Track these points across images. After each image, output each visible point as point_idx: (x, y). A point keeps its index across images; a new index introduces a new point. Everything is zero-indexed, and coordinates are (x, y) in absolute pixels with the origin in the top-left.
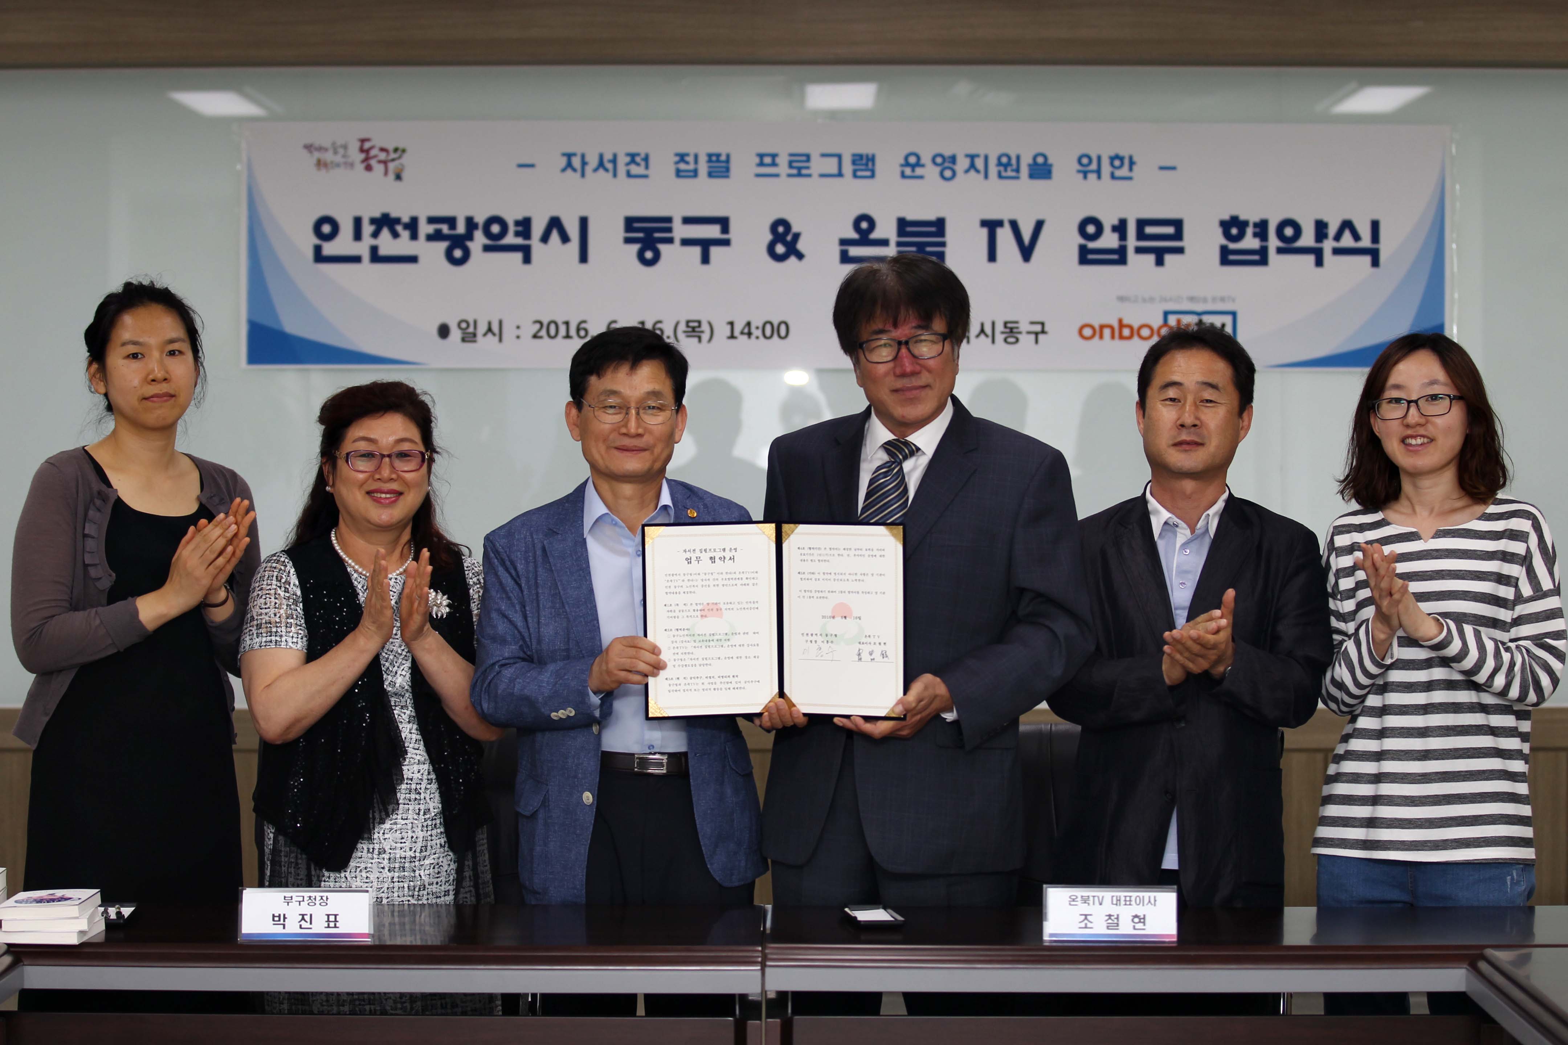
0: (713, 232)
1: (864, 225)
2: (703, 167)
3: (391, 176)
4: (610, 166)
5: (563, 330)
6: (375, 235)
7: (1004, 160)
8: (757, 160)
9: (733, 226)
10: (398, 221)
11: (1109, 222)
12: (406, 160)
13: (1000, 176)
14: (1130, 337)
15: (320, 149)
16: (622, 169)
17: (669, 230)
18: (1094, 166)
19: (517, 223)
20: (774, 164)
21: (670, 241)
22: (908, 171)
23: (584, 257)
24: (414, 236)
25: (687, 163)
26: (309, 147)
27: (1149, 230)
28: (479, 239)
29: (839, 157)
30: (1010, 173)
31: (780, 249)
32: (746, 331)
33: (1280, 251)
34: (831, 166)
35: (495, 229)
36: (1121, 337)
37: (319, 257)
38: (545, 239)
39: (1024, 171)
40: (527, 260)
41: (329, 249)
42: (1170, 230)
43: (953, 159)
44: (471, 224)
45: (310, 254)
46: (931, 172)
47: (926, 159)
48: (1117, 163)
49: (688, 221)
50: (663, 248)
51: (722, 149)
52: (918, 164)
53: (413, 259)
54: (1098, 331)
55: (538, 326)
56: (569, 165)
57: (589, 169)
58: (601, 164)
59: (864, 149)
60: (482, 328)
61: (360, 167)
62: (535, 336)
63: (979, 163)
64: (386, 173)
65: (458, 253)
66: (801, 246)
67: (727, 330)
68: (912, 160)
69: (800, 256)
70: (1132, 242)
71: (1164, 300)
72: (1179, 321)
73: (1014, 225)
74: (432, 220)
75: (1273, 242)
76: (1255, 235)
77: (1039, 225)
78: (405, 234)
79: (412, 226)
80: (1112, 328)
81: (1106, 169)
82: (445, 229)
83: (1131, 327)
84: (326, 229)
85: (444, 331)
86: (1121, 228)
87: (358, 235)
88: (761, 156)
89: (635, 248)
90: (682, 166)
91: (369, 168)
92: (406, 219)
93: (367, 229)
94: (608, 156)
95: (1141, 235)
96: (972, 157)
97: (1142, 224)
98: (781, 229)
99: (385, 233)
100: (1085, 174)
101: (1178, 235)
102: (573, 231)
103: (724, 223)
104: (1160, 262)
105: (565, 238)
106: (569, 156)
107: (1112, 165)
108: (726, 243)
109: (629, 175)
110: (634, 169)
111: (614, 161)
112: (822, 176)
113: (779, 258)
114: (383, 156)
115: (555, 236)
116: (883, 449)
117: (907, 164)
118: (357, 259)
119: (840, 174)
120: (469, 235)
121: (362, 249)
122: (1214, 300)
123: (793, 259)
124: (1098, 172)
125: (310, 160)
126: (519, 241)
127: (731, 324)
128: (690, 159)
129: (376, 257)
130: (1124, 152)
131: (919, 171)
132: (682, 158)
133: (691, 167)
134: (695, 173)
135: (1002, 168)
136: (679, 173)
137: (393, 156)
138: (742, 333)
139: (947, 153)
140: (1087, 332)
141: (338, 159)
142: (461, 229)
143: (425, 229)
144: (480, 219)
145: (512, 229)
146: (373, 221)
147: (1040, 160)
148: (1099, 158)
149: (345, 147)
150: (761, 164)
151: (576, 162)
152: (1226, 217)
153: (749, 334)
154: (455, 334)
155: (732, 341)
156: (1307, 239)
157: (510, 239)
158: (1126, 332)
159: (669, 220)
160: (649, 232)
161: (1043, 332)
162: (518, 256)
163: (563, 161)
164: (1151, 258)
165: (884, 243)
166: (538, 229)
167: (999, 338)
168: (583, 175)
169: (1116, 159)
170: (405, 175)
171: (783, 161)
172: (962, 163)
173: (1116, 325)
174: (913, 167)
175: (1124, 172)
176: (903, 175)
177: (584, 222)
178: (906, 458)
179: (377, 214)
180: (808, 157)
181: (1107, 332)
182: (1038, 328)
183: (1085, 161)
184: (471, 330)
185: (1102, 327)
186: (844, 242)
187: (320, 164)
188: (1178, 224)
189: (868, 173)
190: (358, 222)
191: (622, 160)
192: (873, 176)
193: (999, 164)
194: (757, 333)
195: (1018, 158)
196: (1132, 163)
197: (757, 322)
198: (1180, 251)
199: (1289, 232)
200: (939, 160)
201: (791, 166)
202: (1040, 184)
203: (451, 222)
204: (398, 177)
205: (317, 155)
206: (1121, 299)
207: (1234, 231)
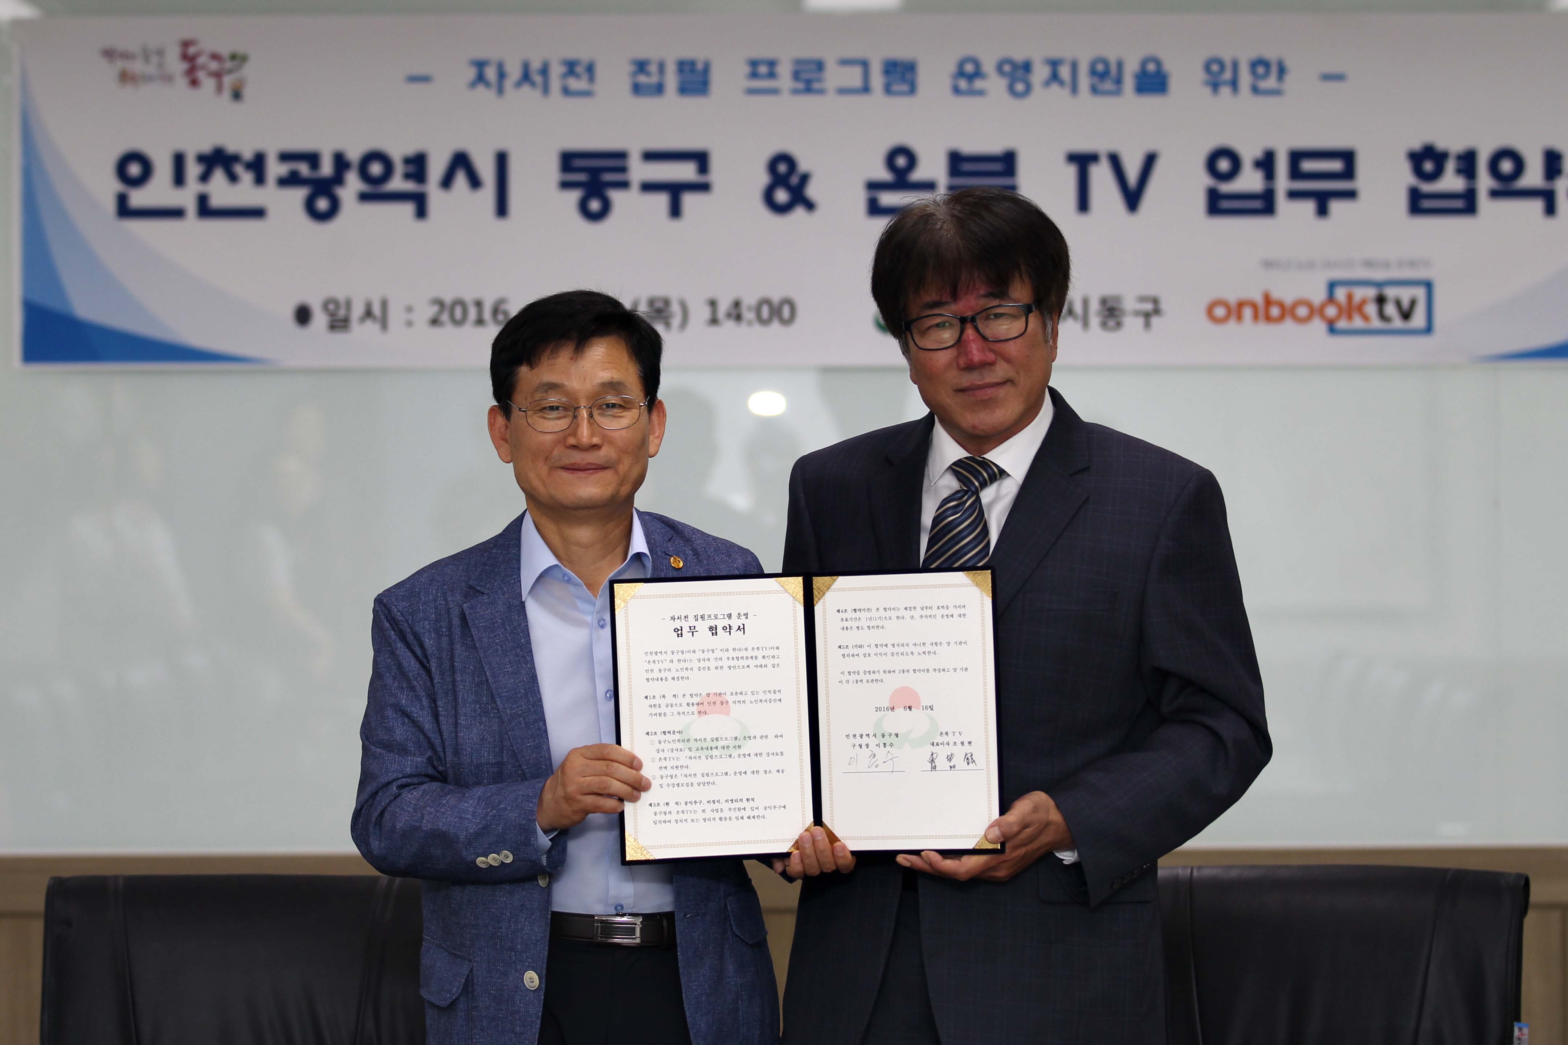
0: (686, 172)
1: (901, 161)
2: (671, 80)
3: (227, 94)
4: (538, 79)
5: (472, 313)
6: (204, 178)
7: (1100, 67)
8: (747, 69)
9: (716, 164)
10: (236, 158)
11: (1249, 153)
12: (248, 71)
13: (1094, 90)
14: (1281, 318)
15: (126, 56)
16: (555, 84)
17: (623, 170)
18: (1228, 75)
19: (408, 161)
20: (772, 75)
21: (624, 185)
22: (963, 84)
23: (502, 209)
24: (260, 180)
25: (648, 74)
26: (109, 54)
27: (1308, 166)
28: (353, 184)
29: (865, 65)
30: (1108, 85)
31: (782, 196)
32: (734, 312)
33: (1495, 194)
34: (853, 77)
35: (376, 169)
36: (1268, 318)
37: (124, 210)
38: (447, 182)
39: (1129, 83)
40: (421, 212)
41: (138, 198)
42: (1336, 166)
43: (1027, 67)
44: (341, 163)
45: (110, 205)
46: (995, 85)
47: (989, 67)
48: (1261, 70)
49: (650, 156)
50: (616, 196)
51: (697, 53)
52: (978, 74)
53: (257, 213)
54: (1235, 311)
55: (435, 309)
56: (481, 78)
57: (509, 83)
58: (526, 77)
59: (901, 53)
60: (358, 311)
61: (182, 82)
62: (435, 322)
63: (1065, 72)
64: (219, 89)
65: (322, 204)
66: (812, 191)
67: (706, 313)
68: (969, 68)
69: (810, 206)
70: (1283, 182)
71: (1329, 264)
72: (1350, 297)
73: (1115, 161)
74: (285, 157)
75: (1485, 182)
76: (1459, 171)
77: (1150, 161)
78: (246, 177)
79: (257, 165)
80: (1254, 306)
81: (1245, 79)
82: (304, 169)
83: (1281, 305)
84: (134, 170)
85: (303, 315)
86: (1266, 163)
87: (179, 179)
88: (754, 64)
89: (574, 196)
90: (642, 79)
91: (194, 83)
92: (248, 155)
93: (193, 170)
94: (536, 65)
95: (1295, 173)
96: (1054, 64)
97: (1296, 157)
98: (782, 168)
99: (219, 176)
100: (1215, 86)
101: (1349, 173)
102: (486, 170)
103: (701, 159)
104: (1322, 211)
105: (475, 182)
106: (480, 65)
107: (1253, 72)
108: (704, 188)
109: (566, 91)
110: (574, 84)
111: (545, 71)
112: (843, 91)
113: (780, 209)
114: (214, 66)
115: (461, 180)
116: (950, 471)
117: (961, 73)
118: (176, 213)
119: (866, 89)
120: (338, 179)
121: (186, 198)
122: (1401, 264)
123: (799, 212)
124: (1234, 84)
125: (109, 71)
126: (409, 186)
127: (713, 304)
128: (653, 68)
129: (205, 209)
130: (1271, 55)
131: (979, 84)
132: (641, 66)
133: (654, 79)
134: (659, 89)
135: (1096, 80)
136: (637, 89)
137: (229, 65)
138: (729, 315)
139: (1019, 56)
140: (1220, 312)
141: (151, 69)
142: (327, 168)
143: (275, 169)
144: (354, 155)
145: (399, 169)
146: (202, 159)
147: (1151, 67)
148: (1235, 65)
149: (160, 53)
150: (754, 75)
151: (491, 73)
152: (1416, 145)
153: (738, 318)
154: (320, 319)
155: (714, 330)
156: (1533, 177)
157: (398, 183)
158: (1275, 311)
159: (622, 155)
160: (595, 173)
161: (1157, 311)
162: (408, 209)
163: (471, 73)
164: (1309, 207)
165: (929, 186)
166: (436, 169)
167: (1095, 321)
168: (500, 90)
169: (1260, 65)
170: (247, 92)
171: (785, 70)
172: (1040, 73)
173: (1259, 299)
174: (971, 78)
175: (1271, 82)
176: (956, 90)
177: (502, 160)
178: (984, 485)
179: (206, 147)
180: (820, 66)
181: (1248, 312)
182: (1149, 307)
183: (1215, 68)
184: (342, 313)
185: (1241, 305)
186: (874, 186)
187: (125, 77)
188: (1348, 157)
189: (905, 88)
190: (179, 161)
191: (557, 70)
192: (913, 90)
193: (1093, 72)
194: (749, 315)
195: (1120, 65)
196: (1282, 71)
197: (749, 300)
198: (1351, 195)
199: (1506, 166)
200: (1007, 68)
201: (796, 76)
202: (1151, 102)
203: (313, 159)
204: (237, 95)
205: (120, 64)
206: (1269, 264)
207: (1428, 166)
